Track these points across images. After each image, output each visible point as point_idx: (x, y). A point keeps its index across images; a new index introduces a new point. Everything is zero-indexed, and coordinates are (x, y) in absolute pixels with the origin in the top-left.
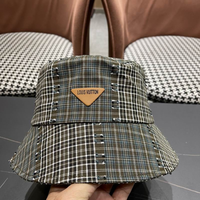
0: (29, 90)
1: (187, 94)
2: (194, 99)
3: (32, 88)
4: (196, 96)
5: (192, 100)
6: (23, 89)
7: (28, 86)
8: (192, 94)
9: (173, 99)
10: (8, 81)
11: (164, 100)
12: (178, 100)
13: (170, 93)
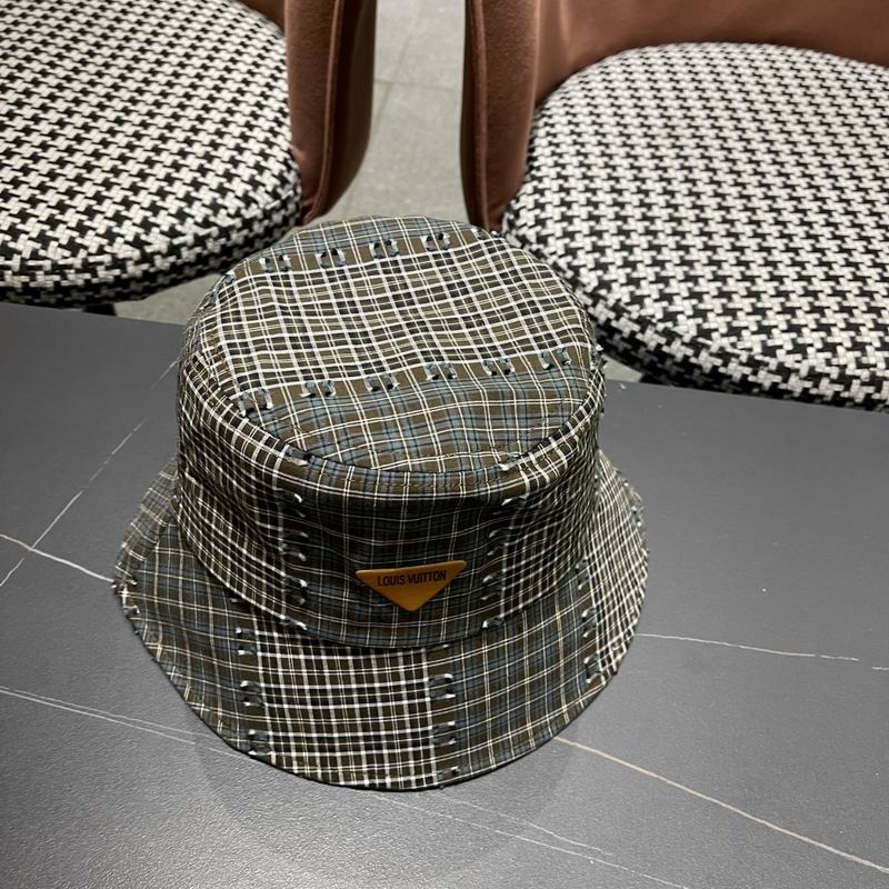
0: (58, 269)
1: (805, 357)
2: (833, 382)
3: (77, 262)
4: (845, 366)
5: (824, 382)
6: (31, 263)
7: (55, 253)
8: (828, 355)
9: (735, 370)
11: (697, 372)
12: (760, 381)
13: (725, 342)
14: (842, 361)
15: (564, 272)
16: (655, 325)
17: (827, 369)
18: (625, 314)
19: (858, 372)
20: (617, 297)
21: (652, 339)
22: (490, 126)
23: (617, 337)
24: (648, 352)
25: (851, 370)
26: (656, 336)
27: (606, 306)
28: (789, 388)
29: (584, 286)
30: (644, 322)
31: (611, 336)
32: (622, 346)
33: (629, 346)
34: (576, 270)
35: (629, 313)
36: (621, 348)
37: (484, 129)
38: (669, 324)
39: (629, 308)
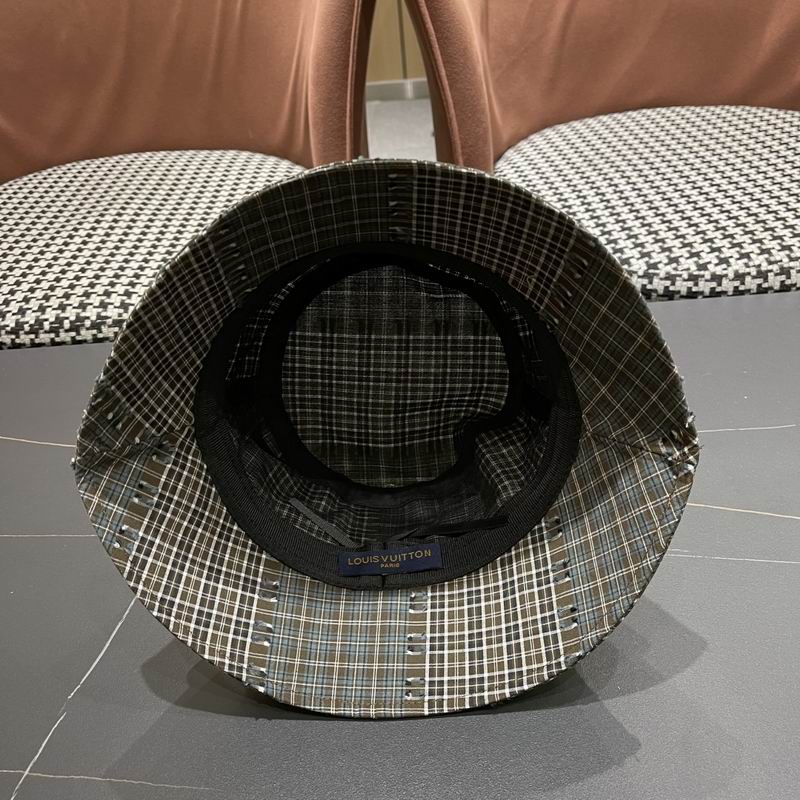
1: (729, 265)
2: (754, 277)
4: (759, 266)
5: (748, 279)
8: (745, 260)
9: (682, 286)
10: (107, 294)
12: (701, 290)
13: (669, 268)
14: (757, 263)
17: (748, 270)
19: (770, 267)
25: (765, 267)
28: (724, 289)
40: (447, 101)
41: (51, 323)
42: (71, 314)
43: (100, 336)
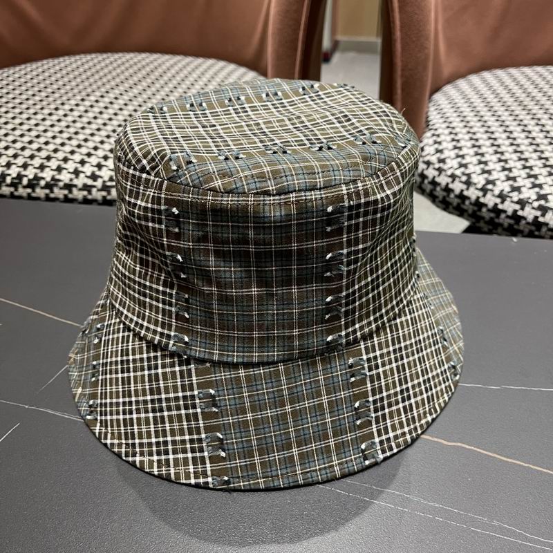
15: (460, 177)
16: (531, 203)
18: (508, 199)
20: (501, 188)
21: (530, 214)
22: (403, 90)
23: (503, 216)
24: (528, 223)
26: (533, 211)
27: (494, 195)
29: (475, 184)
30: (522, 203)
31: (498, 216)
32: (507, 222)
33: (512, 222)
34: (469, 175)
35: (511, 197)
36: (506, 225)
37: (399, 91)
38: (542, 202)
39: (511, 195)
40: (394, 22)
41: (13, 178)
42: (30, 173)
43: (52, 196)
